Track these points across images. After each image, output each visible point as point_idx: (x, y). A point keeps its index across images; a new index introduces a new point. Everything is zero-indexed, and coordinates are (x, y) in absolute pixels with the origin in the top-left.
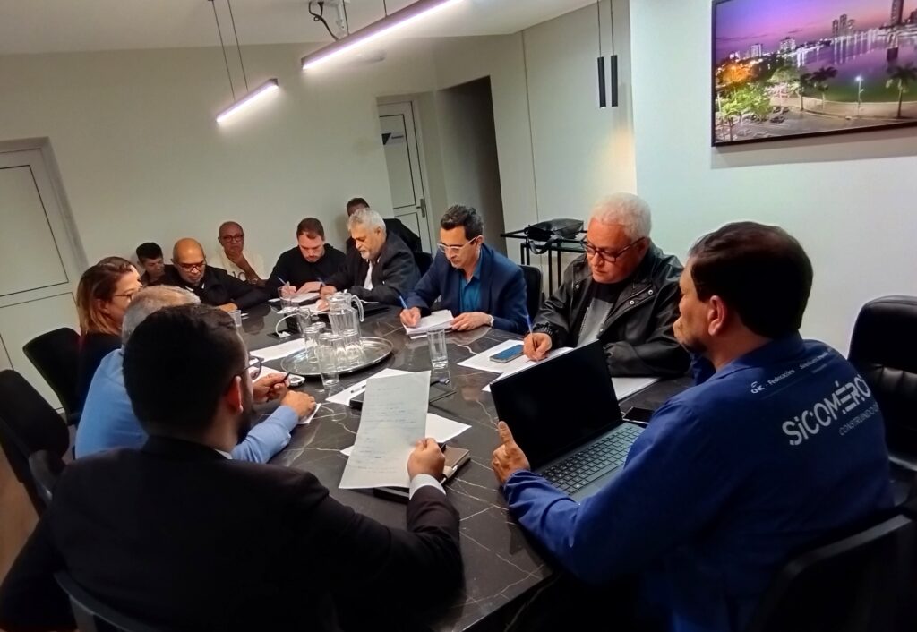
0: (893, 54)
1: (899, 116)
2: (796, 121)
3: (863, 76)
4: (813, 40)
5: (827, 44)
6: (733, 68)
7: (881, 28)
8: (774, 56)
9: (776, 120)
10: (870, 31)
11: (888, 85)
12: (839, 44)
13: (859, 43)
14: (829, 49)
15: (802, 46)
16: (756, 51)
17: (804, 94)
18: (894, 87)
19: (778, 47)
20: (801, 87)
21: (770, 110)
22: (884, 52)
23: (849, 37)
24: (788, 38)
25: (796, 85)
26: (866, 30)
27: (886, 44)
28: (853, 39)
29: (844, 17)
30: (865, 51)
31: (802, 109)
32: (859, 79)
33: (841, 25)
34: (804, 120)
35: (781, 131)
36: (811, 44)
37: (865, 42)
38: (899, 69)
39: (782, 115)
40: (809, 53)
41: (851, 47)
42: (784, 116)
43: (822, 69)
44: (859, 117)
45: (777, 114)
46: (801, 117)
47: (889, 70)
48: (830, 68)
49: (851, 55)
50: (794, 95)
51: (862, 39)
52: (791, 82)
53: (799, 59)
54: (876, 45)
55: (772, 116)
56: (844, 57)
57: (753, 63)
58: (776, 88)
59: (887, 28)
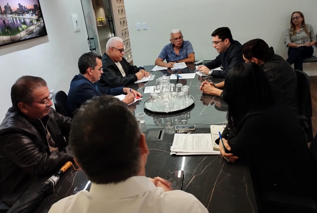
0: (4, 21)
1: (12, 40)
11: (6, 31)
18: (7, 31)
27: (2, 19)
38: (7, 26)
44: (4, 40)
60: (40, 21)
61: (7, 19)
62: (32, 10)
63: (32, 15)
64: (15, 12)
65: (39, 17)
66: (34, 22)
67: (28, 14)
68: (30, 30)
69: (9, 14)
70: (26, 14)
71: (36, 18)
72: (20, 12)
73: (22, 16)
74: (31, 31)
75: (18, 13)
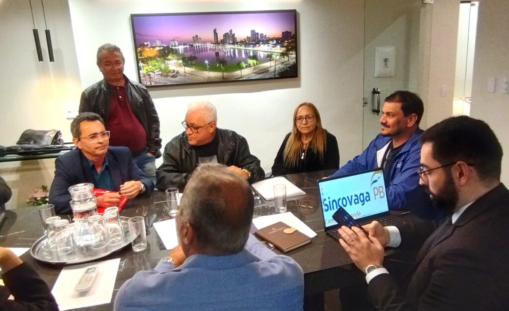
1: (223, 77)
2: (183, 77)
3: (208, 61)
4: (185, 43)
5: (192, 45)
6: (147, 49)
7: (212, 43)
8: (168, 47)
9: (173, 76)
10: (208, 44)
11: (217, 66)
12: (197, 46)
13: (204, 48)
14: (193, 48)
15: (181, 45)
16: (158, 43)
17: (185, 66)
18: (220, 66)
19: (170, 43)
20: (183, 62)
21: (170, 71)
22: (214, 53)
23: (200, 45)
24: (174, 40)
25: (181, 61)
26: (206, 43)
28: (202, 46)
29: (197, 36)
30: (207, 51)
31: (185, 72)
32: (206, 62)
33: (196, 39)
34: (186, 77)
35: (176, 82)
36: (184, 44)
37: (207, 47)
38: (220, 60)
39: (176, 74)
40: (185, 48)
41: (202, 48)
42: (177, 75)
43: (191, 56)
44: (209, 77)
45: (174, 74)
46: (185, 76)
47: (217, 60)
48: (194, 56)
49: (202, 52)
50: (180, 66)
51: (205, 46)
52: (178, 60)
53: (180, 50)
54: (211, 49)
55: (171, 74)
56: (200, 52)
57: (158, 48)
58: (171, 62)
59: (214, 44)
60: (288, 56)
61: (223, 50)
62: (277, 40)
63: (273, 47)
64: (242, 42)
65: (288, 50)
66: (274, 56)
67: (266, 45)
68: (263, 68)
69: (229, 44)
70: (262, 45)
71: (281, 51)
72: (251, 42)
73: (253, 47)
74: (265, 69)
75: (247, 44)
